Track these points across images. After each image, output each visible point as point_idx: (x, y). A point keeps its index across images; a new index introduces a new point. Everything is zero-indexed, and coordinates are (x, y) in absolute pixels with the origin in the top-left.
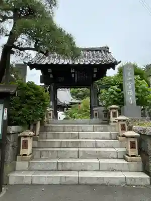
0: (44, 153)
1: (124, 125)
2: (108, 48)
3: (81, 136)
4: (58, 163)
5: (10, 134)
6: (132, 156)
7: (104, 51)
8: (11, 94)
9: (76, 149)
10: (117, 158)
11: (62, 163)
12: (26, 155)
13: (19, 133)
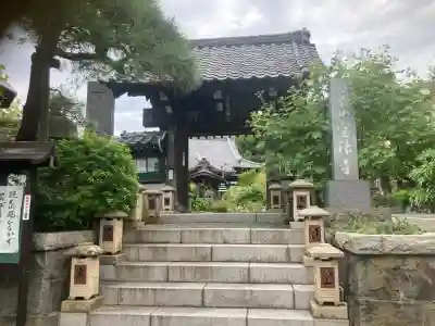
0: (126, 294)
1: (317, 229)
2: (308, 35)
3: (217, 255)
4: (151, 317)
5: (44, 251)
6: (326, 304)
7: (299, 42)
8: (33, 163)
9: (199, 287)
10: (294, 308)
11: (161, 318)
12: (82, 298)
13: (67, 248)
